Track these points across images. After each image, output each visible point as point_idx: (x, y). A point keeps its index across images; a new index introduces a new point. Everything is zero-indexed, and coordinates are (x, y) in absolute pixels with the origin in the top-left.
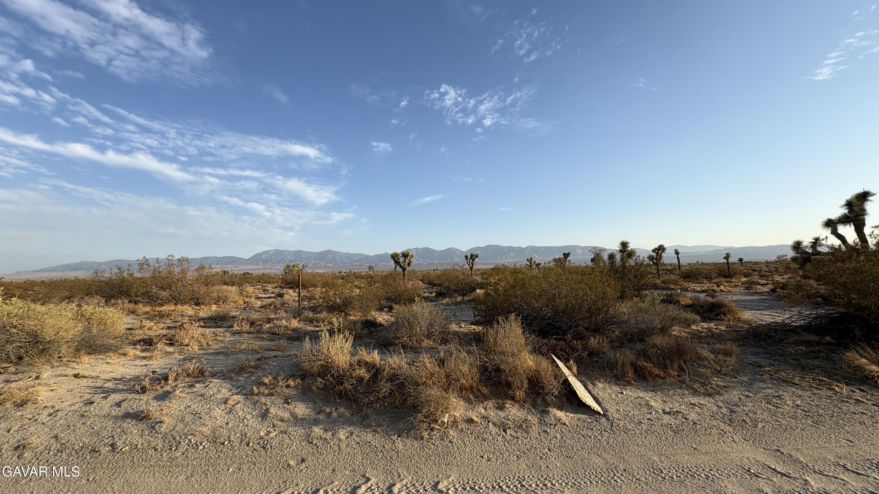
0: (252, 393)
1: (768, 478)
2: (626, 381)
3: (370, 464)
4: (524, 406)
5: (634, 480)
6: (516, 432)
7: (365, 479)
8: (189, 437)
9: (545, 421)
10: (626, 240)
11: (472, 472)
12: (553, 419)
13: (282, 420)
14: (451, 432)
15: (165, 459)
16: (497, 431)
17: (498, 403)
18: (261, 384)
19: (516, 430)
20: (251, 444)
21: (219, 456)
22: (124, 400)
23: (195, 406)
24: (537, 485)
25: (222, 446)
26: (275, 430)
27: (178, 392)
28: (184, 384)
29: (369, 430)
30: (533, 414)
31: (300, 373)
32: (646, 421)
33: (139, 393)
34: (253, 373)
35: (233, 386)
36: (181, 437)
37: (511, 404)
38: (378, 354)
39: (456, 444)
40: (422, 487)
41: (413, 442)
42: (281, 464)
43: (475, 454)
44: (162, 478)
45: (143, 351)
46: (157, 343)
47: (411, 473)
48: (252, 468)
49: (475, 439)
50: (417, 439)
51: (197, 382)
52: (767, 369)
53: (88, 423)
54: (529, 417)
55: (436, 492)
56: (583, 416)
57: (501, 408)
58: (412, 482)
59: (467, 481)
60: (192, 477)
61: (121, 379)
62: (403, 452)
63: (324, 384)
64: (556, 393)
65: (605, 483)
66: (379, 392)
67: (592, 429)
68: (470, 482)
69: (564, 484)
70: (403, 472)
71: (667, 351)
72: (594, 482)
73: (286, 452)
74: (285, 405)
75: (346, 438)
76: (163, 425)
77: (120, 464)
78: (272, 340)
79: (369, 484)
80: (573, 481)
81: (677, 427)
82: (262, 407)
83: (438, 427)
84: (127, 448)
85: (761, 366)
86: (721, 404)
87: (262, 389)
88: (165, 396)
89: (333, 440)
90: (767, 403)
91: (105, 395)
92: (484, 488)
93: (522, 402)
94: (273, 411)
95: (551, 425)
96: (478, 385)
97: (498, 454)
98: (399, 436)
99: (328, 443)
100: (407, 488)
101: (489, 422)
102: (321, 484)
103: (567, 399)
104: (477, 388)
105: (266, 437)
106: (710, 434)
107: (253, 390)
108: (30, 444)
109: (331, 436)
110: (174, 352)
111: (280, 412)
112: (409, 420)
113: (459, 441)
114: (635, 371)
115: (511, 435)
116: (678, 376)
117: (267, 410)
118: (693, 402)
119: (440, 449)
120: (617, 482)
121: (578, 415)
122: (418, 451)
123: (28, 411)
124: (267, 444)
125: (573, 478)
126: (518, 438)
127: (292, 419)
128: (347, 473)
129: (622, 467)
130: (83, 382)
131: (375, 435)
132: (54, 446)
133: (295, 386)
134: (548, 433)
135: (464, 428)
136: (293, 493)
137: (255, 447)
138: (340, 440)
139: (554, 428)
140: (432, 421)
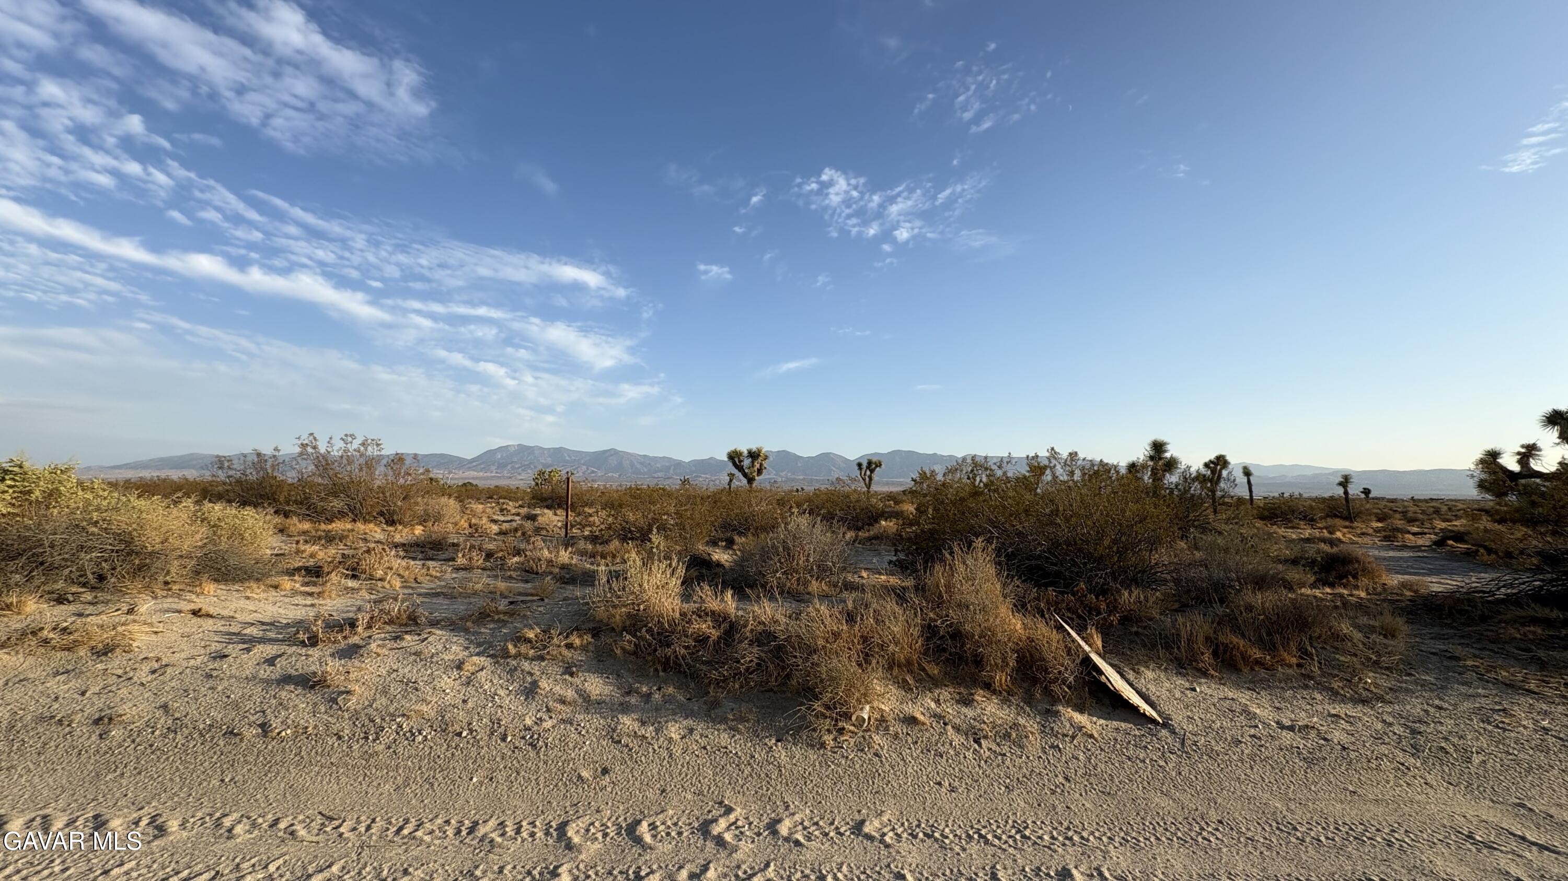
0: (506, 655)
1: (1513, 852)
2: (1199, 670)
3: (730, 783)
4: (1010, 701)
5: (1242, 839)
6: (998, 744)
7: (723, 809)
8: (398, 720)
9: (1052, 729)
10: (1161, 437)
11: (924, 809)
12: (1068, 725)
13: (563, 702)
14: (876, 738)
15: (356, 754)
16: (962, 740)
17: (959, 693)
18: (520, 639)
19: (998, 740)
20: (509, 739)
21: (453, 754)
22: (280, 656)
23: (406, 671)
24: (1053, 838)
25: (457, 739)
26: (551, 718)
27: (373, 646)
28: (383, 635)
29: (723, 727)
30: (1029, 715)
31: (591, 625)
32: (1248, 738)
33: (306, 646)
34: (505, 623)
35: (471, 642)
36: (383, 719)
37: (984, 696)
38: (732, 596)
39: (886, 758)
40: (833, 827)
41: (806, 751)
42: (565, 775)
43: (925, 777)
44: (352, 785)
45: (306, 584)
46: (329, 573)
47: (809, 804)
48: (512, 778)
49: (922, 752)
50: (813, 746)
51: (406, 633)
52: (1470, 663)
53: (220, 688)
54: (1022, 721)
55: (860, 838)
56: (1123, 725)
57: (967, 702)
58: (811, 818)
59: (916, 823)
60: (405, 787)
61: (272, 624)
62: (788, 767)
63: (635, 644)
64: (1071, 679)
65: (1186, 842)
66: (738, 662)
67: (1146, 747)
68: (923, 825)
69: (1104, 839)
70: (795, 802)
71: (1274, 618)
72: (1164, 839)
73: (573, 755)
74: (567, 677)
75: (682, 738)
76: (350, 697)
77: (278, 758)
78: (527, 582)
79: (732, 817)
80: (1122, 834)
81: (1310, 753)
82: (524, 678)
83: (852, 728)
84: (289, 731)
85: (1457, 659)
86: (1390, 719)
87: (523, 649)
88: (352, 652)
89: (657, 740)
90: (1483, 722)
91: (245, 646)
92: (951, 836)
93: (1005, 693)
94: (544, 684)
95: (1065, 735)
96: (922, 659)
97: (969, 781)
98: (778, 741)
99: (649, 743)
100: (805, 828)
101: (945, 724)
102: (642, 812)
103: (1090, 693)
104: (919, 665)
105: (536, 728)
106: (1378, 768)
107: (507, 648)
108: (121, 716)
109: (654, 733)
110: (359, 589)
111: (558, 688)
112: (795, 713)
113: (894, 755)
114: (1215, 654)
115: (989, 749)
116: (1299, 666)
117: (535, 684)
118: (1333, 712)
119: (857, 766)
120: (1210, 841)
121: (1114, 723)
122: (818, 767)
123: (116, 662)
124: (538, 739)
125: (1121, 829)
126: (1005, 755)
127: (581, 701)
128: (689, 797)
129: (1214, 816)
130: (208, 624)
131: (734, 736)
132: (162, 721)
133: (582, 645)
134: (1060, 750)
135: (900, 732)
136: (593, 824)
137: (517, 744)
138: (670, 740)
139: (1071, 742)
140: (841, 716)
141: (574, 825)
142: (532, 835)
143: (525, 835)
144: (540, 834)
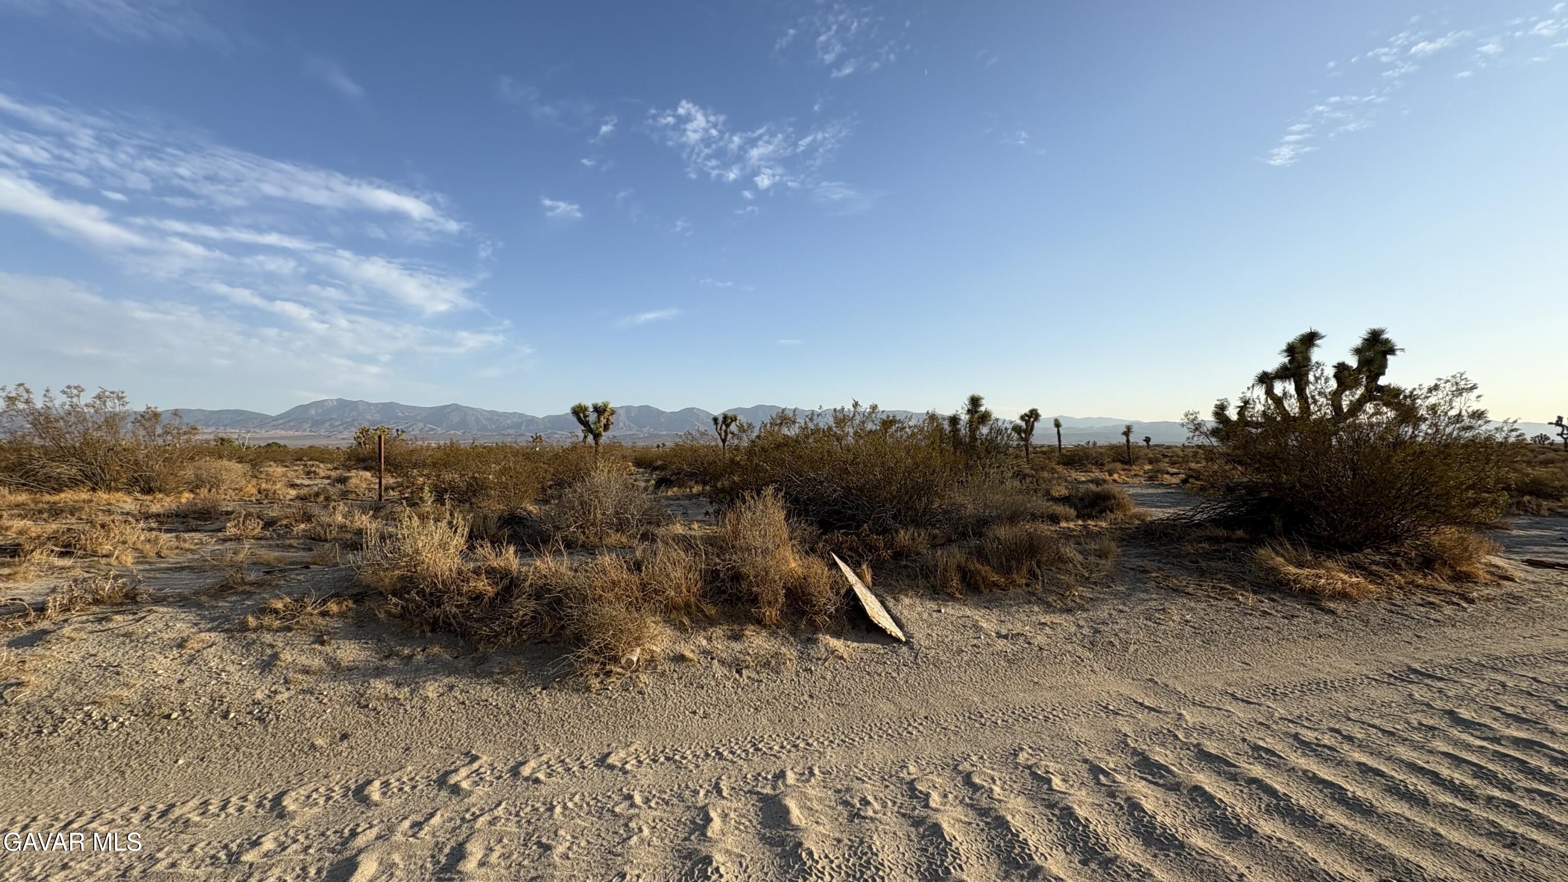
0: (244, 628)
1: (1131, 716)
2: (949, 594)
3: (483, 734)
4: (777, 633)
5: (938, 730)
6: (758, 673)
7: (468, 759)
8: (86, 709)
9: (809, 655)
10: (977, 393)
11: (673, 736)
12: (823, 650)
13: (306, 671)
14: (643, 677)
16: (725, 672)
17: (732, 630)
18: (265, 611)
19: (758, 669)
20: (232, 715)
21: (156, 739)
23: (108, 654)
24: (782, 747)
25: (164, 722)
26: (288, 689)
27: (67, 630)
28: (85, 618)
29: (487, 681)
30: (792, 645)
31: (356, 591)
32: (970, 648)
34: (249, 594)
35: (203, 617)
36: (65, 710)
37: (754, 631)
38: (516, 552)
39: (649, 695)
40: (578, 763)
41: (571, 696)
42: (296, 746)
43: (682, 708)
44: (11, 785)
46: (31, 551)
47: (561, 744)
48: (230, 755)
49: (685, 686)
50: (578, 691)
51: (117, 613)
52: (1154, 575)
54: (784, 650)
56: (872, 646)
57: (736, 637)
58: (559, 757)
59: (662, 749)
60: (86, 779)
62: (548, 712)
63: (402, 607)
64: (832, 610)
65: (893, 737)
66: (511, 617)
67: (885, 663)
68: (667, 750)
69: (826, 743)
70: (545, 743)
71: (1013, 547)
72: (876, 737)
73: (309, 725)
74: (316, 646)
75: (439, 696)
76: (23, 689)
78: (310, 550)
79: (475, 766)
80: (843, 737)
81: (1014, 655)
82: (263, 651)
83: (619, 670)
85: (1145, 572)
86: (1082, 623)
87: (267, 620)
88: (34, 639)
89: (411, 700)
90: (1147, 619)
92: (690, 757)
93: (774, 627)
94: (287, 656)
95: (819, 659)
96: (699, 601)
97: (723, 707)
98: (544, 689)
99: (401, 705)
100: (549, 767)
101: (712, 659)
103: (849, 620)
104: (698, 607)
105: (267, 701)
106: (1061, 662)
107: (247, 622)
109: (408, 694)
110: (71, 568)
111: (304, 658)
112: (564, 659)
113: (656, 691)
114: (963, 579)
115: (749, 677)
116: (1027, 585)
117: (275, 656)
118: (1043, 621)
119: (619, 704)
120: (912, 734)
121: (866, 644)
122: (579, 710)
124: (268, 713)
125: (843, 733)
127: (329, 668)
128: (435, 751)
129: (923, 713)
131: (498, 688)
133: (340, 612)
134: (811, 672)
135: (667, 669)
136: (316, 790)
137: (241, 720)
138: (426, 699)
139: (823, 664)
140: (609, 660)
141: (294, 794)
142: (240, 809)
143: (231, 810)
144: (250, 807)
